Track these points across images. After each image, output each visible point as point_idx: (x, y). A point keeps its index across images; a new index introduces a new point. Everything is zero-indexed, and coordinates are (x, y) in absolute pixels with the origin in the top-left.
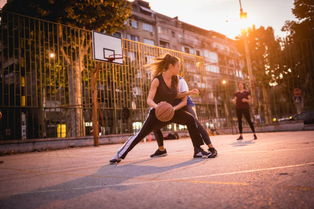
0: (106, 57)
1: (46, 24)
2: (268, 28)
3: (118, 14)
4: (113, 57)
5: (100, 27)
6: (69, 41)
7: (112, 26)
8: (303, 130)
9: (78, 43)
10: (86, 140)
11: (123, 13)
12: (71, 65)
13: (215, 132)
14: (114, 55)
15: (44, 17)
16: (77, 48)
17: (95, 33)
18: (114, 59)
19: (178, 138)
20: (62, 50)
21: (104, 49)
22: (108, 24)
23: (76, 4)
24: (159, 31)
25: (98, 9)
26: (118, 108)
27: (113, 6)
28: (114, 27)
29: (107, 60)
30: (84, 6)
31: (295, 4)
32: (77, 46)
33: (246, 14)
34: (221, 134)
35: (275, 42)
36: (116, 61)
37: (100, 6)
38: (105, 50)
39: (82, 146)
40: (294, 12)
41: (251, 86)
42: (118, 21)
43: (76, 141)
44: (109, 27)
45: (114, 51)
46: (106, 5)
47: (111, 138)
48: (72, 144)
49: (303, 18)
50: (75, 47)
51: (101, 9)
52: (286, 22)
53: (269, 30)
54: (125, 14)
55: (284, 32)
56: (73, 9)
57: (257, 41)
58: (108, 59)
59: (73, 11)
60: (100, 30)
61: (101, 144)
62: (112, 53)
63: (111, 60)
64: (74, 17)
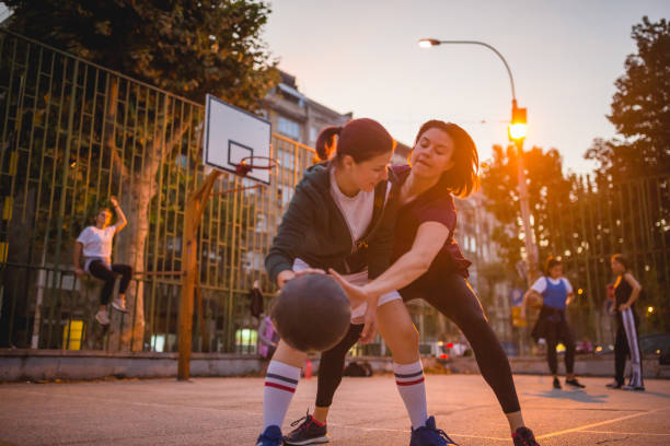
0: (232, 161)
1: (92, 70)
2: (550, 152)
3: (249, 78)
4: (247, 162)
6: (131, 124)
10: (155, 361)
12: (128, 182)
13: (447, 366)
14: (252, 157)
16: (149, 144)
17: (213, 101)
18: (249, 168)
19: (371, 375)
21: (230, 142)
23: (160, 44)
24: (313, 137)
25: (206, 64)
26: (238, 290)
29: (234, 169)
30: (178, 51)
31: (614, 105)
32: (150, 138)
33: (524, 111)
34: (464, 373)
36: (255, 173)
38: (232, 145)
39: (143, 378)
40: (614, 119)
41: (528, 268)
43: (130, 362)
45: (251, 150)
46: (223, 58)
47: (214, 362)
48: (120, 369)
49: (635, 134)
50: (143, 142)
51: (212, 64)
52: (595, 140)
53: (552, 155)
55: (589, 161)
56: (151, 53)
57: (527, 177)
58: (237, 166)
59: (151, 57)
62: (248, 153)
63: (243, 170)
64: (151, 73)
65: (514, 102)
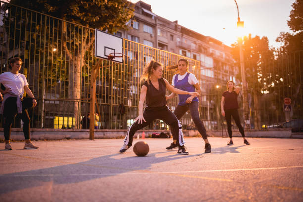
0: (106, 55)
1: (52, 19)
2: (263, 38)
3: (120, 14)
4: (113, 55)
5: (102, 26)
6: (73, 37)
7: (114, 25)
8: (291, 137)
9: (80, 40)
10: (82, 133)
11: (126, 14)
12: (72, 61)
14: (115, 53)
15: (50, 13)
16: (80, 44)
17: (98, 31)
18: (114, 57)
19: (170, 137)
20: (65, 45)
21: (106, 47)
22: (110, 24)
23: (82, 2)
24: (159, 33)
25: (102, 9)
26: (115, 105)
27: (116, 7)
28: (116, 26)
29: (107, 58)
30: (89, 5)
31: (290, 16)
32: (80, 42)
33: (243, 22)
34: (212, 136)
35: (269, 51)
36: (116, 59)
37: (104, 5)
38: (106, 49)
39: (77, 139)
40: (290, 24)
41: (243, 92)
42: (120, 21)
43: (72, 133)
44: (111, 27)
45: (115, 50)
46: (109, 6)
47: (105, 133)
48: (68, 136)
49: (298, 30)
50: (77, 43)
51: (104, 9)
52: (281, 33)
54: (128, 15)
55: (278, 42)
56: (78, 7)
57: (252, 50)
58: (108, 56)
59: (78, 9)
60: (102, 28)
61: (96, 138)
62: (113, 51)
63: (111, 58)
64: (79, 15)
65: (239, 19)
